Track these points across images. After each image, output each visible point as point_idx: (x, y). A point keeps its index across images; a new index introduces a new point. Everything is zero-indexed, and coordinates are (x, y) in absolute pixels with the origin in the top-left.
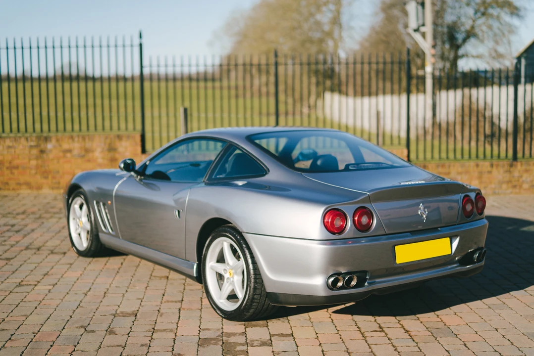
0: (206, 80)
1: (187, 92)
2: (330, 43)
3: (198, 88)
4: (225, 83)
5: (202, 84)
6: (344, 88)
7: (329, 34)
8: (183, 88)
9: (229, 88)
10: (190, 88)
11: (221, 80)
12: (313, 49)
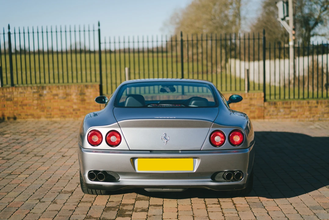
0: (158, 52)
1: (146, 59)
2: (234, 29)
3: (153, 57)
4: (169, 54)
5: (155, 55)
6: (243, 57)
7: (233, 23)
8: (144, 57)
9: (172, 57)
10: (148, 57)
11: (167, 52)
12: (223, 32)
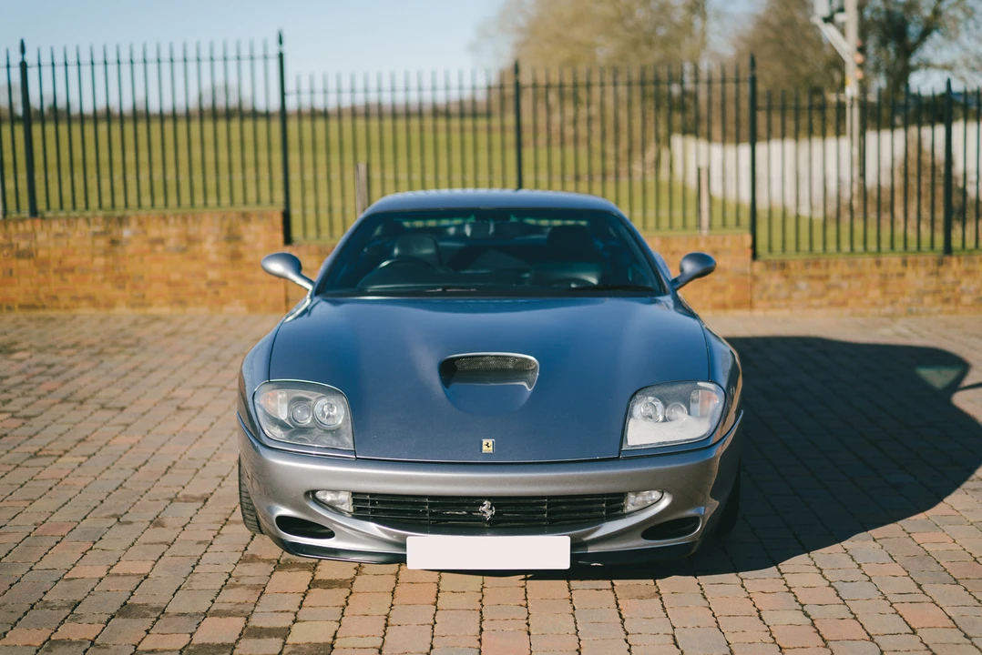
0: (462, 115)
1: (429, 137)
2: (687, 46)
3: (449, 130)
4: (496, 122)
5: (455, 123)
6: (717, 132)
7: (687, 28)
8: (422, 129)
9: (503, 129)
10: (435, 130)
11: (489, 114)
12: (655, 55)
